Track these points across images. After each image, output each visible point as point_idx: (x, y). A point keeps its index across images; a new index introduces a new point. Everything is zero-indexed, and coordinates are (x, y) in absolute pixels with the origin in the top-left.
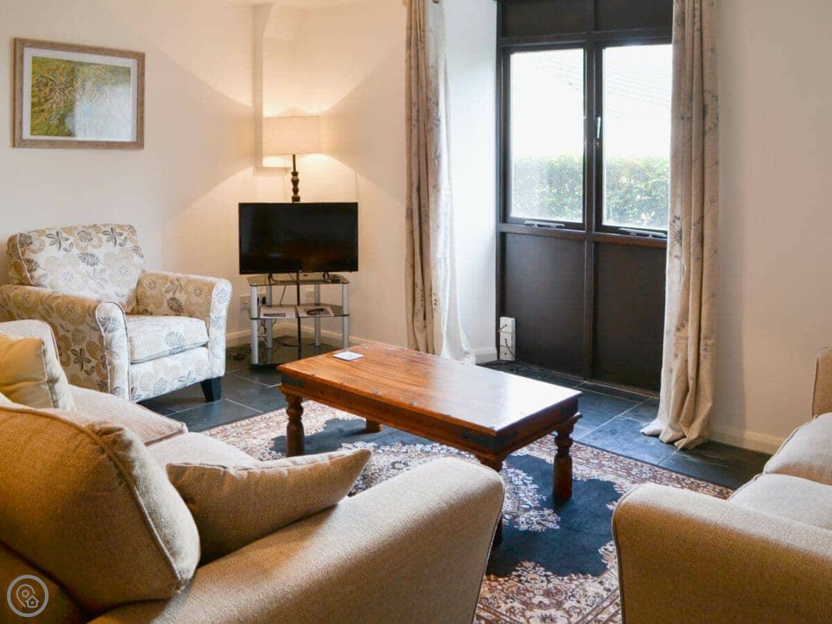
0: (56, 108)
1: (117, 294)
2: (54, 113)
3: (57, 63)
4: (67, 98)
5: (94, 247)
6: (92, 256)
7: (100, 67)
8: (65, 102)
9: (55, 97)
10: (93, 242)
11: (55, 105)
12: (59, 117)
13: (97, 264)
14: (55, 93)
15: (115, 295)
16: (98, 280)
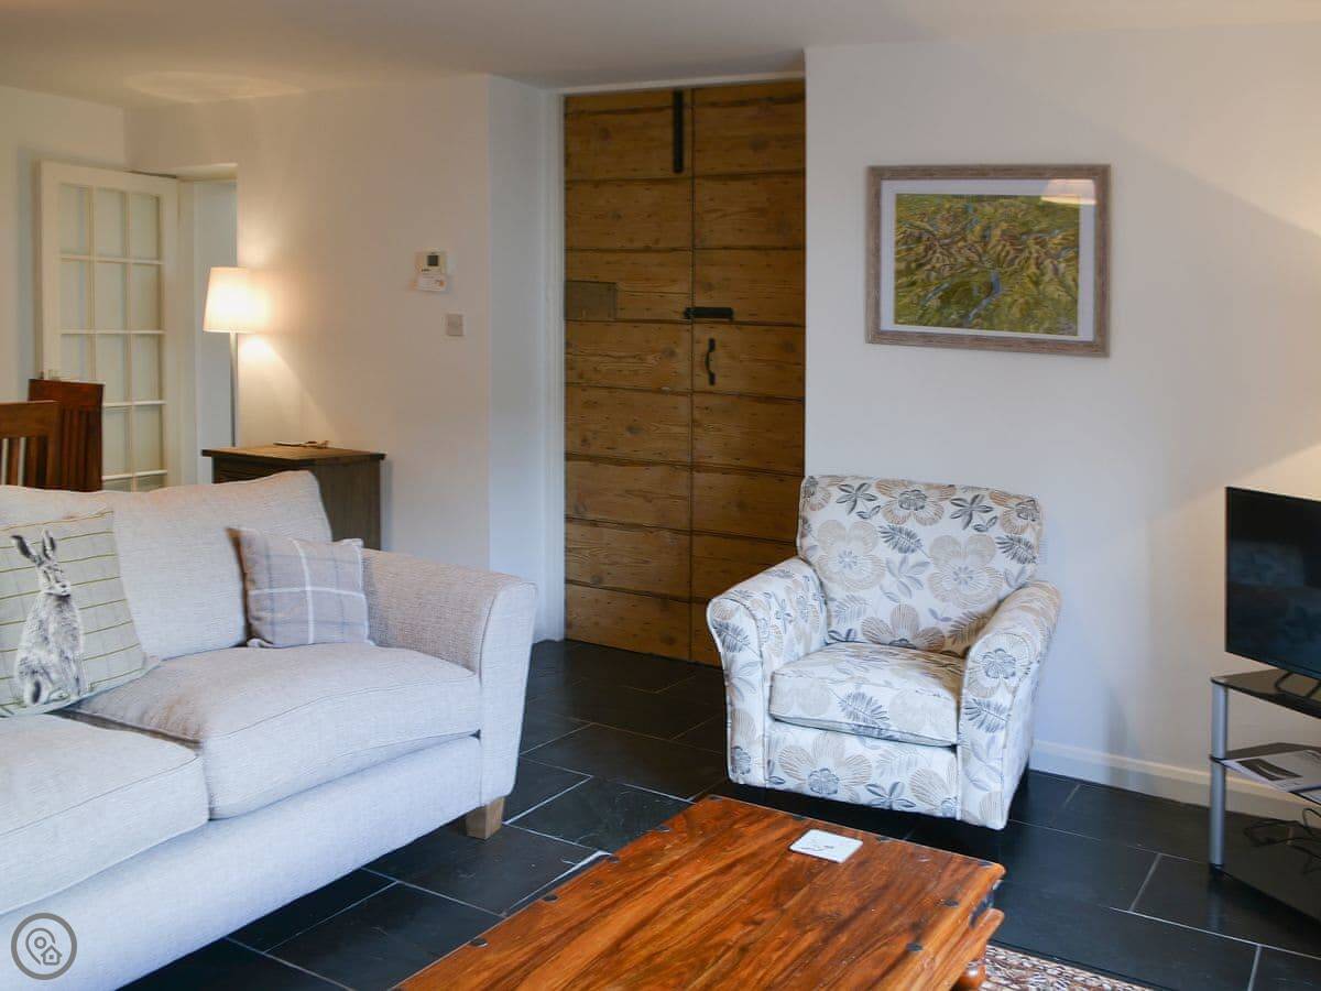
0: (937, 278)
1: (933, 613)
2: (933, 288)
3: (937, 201)
4: (956, 260)
5: (922, 522)
6: (910, 535)
7: (1017, 203)
8: (952, 268)
9: (934, 261)
10: (921, 513)
11: (934, 274)
12: (941, 293)
13: (913, 551)
14: (935, 252)
15: (929, 615)
16: (904, 580)
